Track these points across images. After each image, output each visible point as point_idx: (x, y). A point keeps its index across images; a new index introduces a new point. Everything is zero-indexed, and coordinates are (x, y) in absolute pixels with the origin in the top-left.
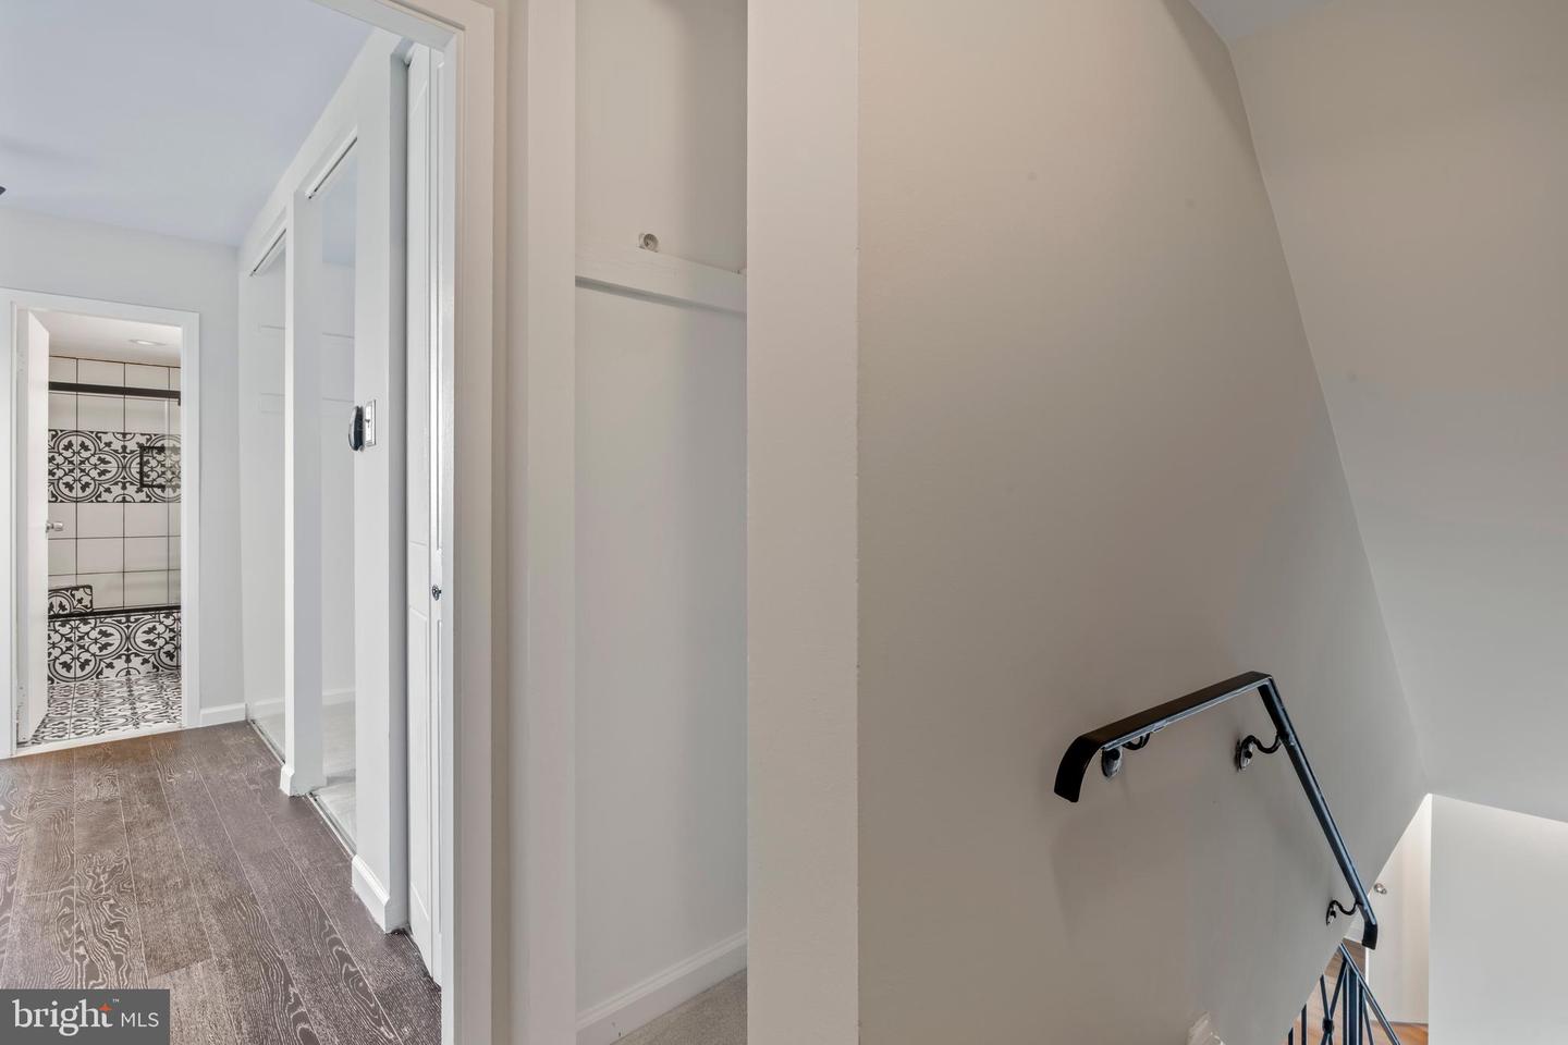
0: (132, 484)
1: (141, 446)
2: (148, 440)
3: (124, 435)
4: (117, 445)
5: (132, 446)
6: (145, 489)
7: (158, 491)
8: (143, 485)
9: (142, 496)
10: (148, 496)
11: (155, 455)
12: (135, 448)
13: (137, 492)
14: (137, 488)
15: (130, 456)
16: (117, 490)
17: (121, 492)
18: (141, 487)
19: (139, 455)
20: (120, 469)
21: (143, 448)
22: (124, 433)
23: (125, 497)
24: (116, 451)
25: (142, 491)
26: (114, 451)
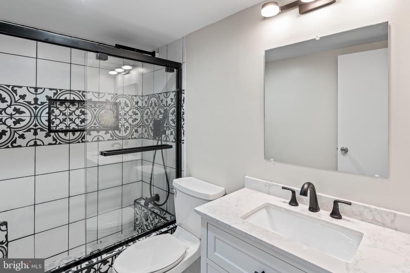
0: (42, 130)
1: (49, 99)
2: (55, 94)
3: (36, 89)
4: (30, 98)
5: (42, 98)
6: (52, 134)
7: (62, 135)
8: (50, 131)
9: (50, 140)
10: (54, 139)
11: (58, 106)
12: (45, 100)
13: (46, 137)
14: (46, 134)
15: (40, 107)
16: (29, 136)
17: (34, 137)
18: (48, 132)
19: (48, 106)
20: (33, 118)
21: (50, 100)
22: (36, 88)
23: (37, 141)
24: (29, 103)
25: (50, 136)
26: (27, 102)
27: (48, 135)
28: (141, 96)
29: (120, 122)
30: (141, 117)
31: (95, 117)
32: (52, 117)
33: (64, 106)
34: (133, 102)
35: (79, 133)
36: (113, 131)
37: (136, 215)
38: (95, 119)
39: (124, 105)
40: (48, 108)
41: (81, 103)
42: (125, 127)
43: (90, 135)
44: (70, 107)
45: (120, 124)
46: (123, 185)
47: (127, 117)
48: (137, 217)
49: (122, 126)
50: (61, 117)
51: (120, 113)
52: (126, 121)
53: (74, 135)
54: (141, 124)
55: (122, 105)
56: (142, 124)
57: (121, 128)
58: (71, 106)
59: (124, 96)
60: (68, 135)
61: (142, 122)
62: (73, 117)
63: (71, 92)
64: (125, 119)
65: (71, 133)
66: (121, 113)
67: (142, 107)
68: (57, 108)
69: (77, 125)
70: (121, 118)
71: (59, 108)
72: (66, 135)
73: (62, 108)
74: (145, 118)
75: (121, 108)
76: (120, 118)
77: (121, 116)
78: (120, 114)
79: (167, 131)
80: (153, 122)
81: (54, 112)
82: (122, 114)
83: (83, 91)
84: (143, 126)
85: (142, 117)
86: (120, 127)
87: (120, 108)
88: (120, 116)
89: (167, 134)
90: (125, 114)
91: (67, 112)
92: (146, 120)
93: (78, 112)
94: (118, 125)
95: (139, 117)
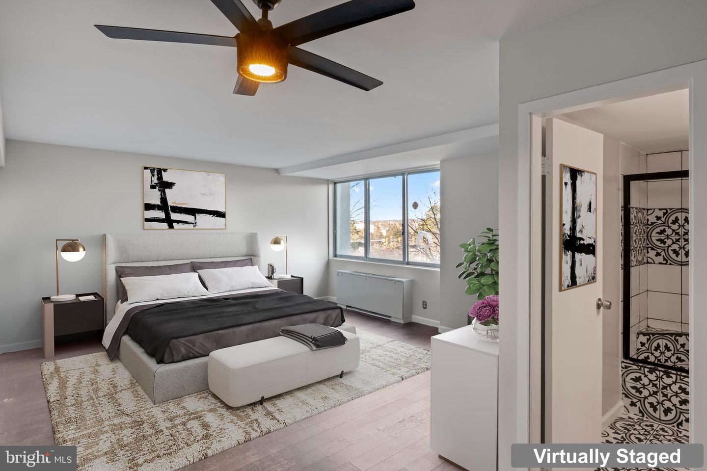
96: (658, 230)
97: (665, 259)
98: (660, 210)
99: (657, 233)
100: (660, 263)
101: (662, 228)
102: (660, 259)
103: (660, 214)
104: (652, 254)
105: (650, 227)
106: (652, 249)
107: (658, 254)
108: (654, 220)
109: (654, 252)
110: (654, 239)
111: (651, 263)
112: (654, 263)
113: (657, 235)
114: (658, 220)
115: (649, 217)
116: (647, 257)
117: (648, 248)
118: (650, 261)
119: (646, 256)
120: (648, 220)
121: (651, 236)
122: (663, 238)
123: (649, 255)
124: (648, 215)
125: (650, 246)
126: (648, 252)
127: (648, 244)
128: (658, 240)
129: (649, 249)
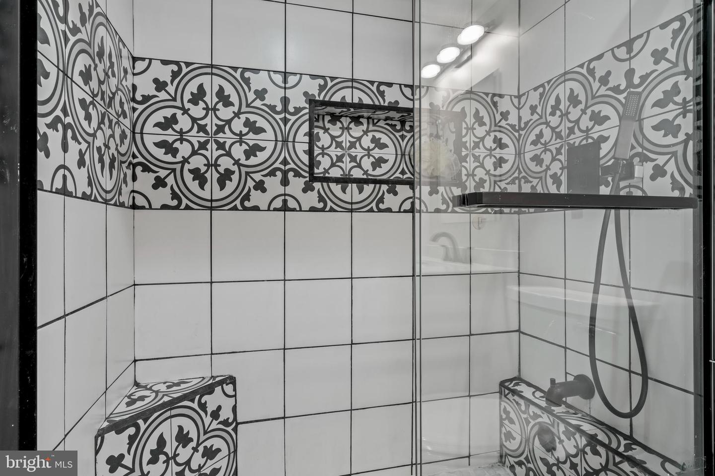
0: (297, 174)
1: (312, 102)
2: (322, 88)
3: (285, 75)
4: (274, 97)
5: (297, 100)
6: (317, 185)
7: (336, 188)
8: (313, 178)
9: (311, 199)
10: (321, 199)
11: (328, 125)
12: (302, 103)
13: (305, 191)
14: (305, 183)
15: (293, 118)
16: (273, 184)
17: (281, 190)
18: (310, 181)
19: (307, 117)
20: (279, 144)
21: (313, 105)
22: (285, 73)
23: (287, 200)
24: (272, 108)
25: (312, 189)
26: (269, 107)
27: (308, 188)
28: (515, 97)
29: (464, 164)
30: (516, 154)
31: (403, 155)
32: (317, 151)
33: (339, 125)
34: (495, 112)
35: (372, 186)
36: (448, 188)
37: (506, 422)
38: (403, 159)
39: (474, 121)
40: (308, 122)
41: (373, 120)
42: (477, 179)
43: (396, 194)
44: (351, 129)
45: (464, 172)
46: (471, 335)
47: (481, 152)
48: (508, 429)
49: (468, 175)
50: (334, 152)
51: (464, 140)
52: (479, 164)
53: (361, 191)
54: (516, 175)
55: (467, 120)
56: (520, 172)
57: (466, 181)
58: (352, 125)
59: (473, 96)
60: (348, 190)
61: (518, 167)
62: (358, 152)
63: (355, 84)
64: (476, 158)
65: (354, 185)
66: (466, 142)
67: (517, 128)
68: (326, 130)
69: (366, 172)
70: (467, 156)
71: (329, 129)
72: (344, 190)
73: (335, 130)
74: (528, 156)
75: (465, 128)
76: (463, 154)
77: (466, 148)
78: (464, 145)
79: (637, 168)
80: (562, 157)
81: (319, 140)
82: (468, 145)
83: (380, 82)
84: (524, 177)
85: (519, 154)
86: (464, 178)
87: (463, 127)
88: (463, 150)
89: (635, 176)
90: (476, 145)
91: (345, 139)
92: (537, 159)
93: (366, 142)
94: (460, 174)
95: (509, 153)
96: (159, 117)
97: (174, 196)
98: (165, 62)
99: (158, 125)
100: (165, 207)
101: (168, 113)
102: (163, 196)
103: (165, 74)
104: (145, 181)
105: (141, 108)
106: (146, 169)
107: (159, 183)
108: (151, 90)
109: (150, 178)
110: (149, 141)
111: (143, 208)
112: (150, 208)
113: (158, 130)
114: (158, 89)
115: (137, 80)
116: (133, 191)
117: (135, 166)
118: (140, 201)
119: (130, 188)
120: (134, 87)
121: (142, 133)
122: (170, 139)
123: (137, 186)
124: (134, 74)
125: (140, 159)
126: (134, 178)
127: (134, 156)
128: (158, 145)
129: (139, 169)
